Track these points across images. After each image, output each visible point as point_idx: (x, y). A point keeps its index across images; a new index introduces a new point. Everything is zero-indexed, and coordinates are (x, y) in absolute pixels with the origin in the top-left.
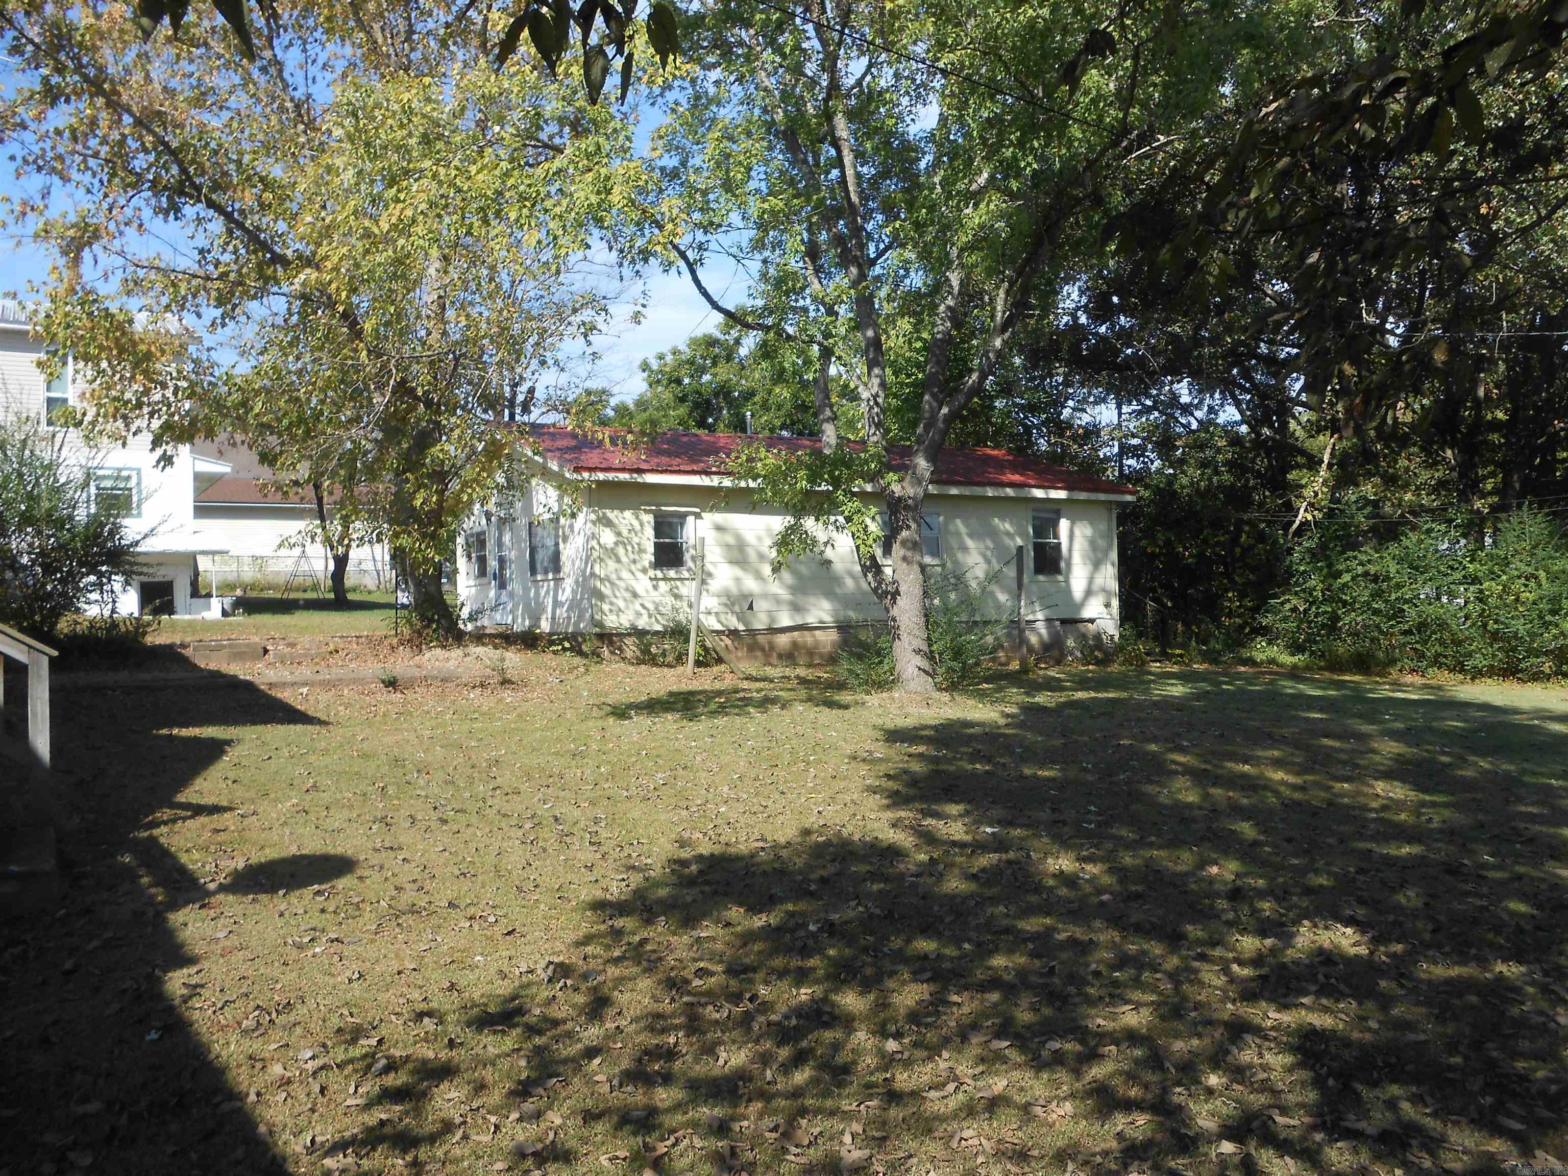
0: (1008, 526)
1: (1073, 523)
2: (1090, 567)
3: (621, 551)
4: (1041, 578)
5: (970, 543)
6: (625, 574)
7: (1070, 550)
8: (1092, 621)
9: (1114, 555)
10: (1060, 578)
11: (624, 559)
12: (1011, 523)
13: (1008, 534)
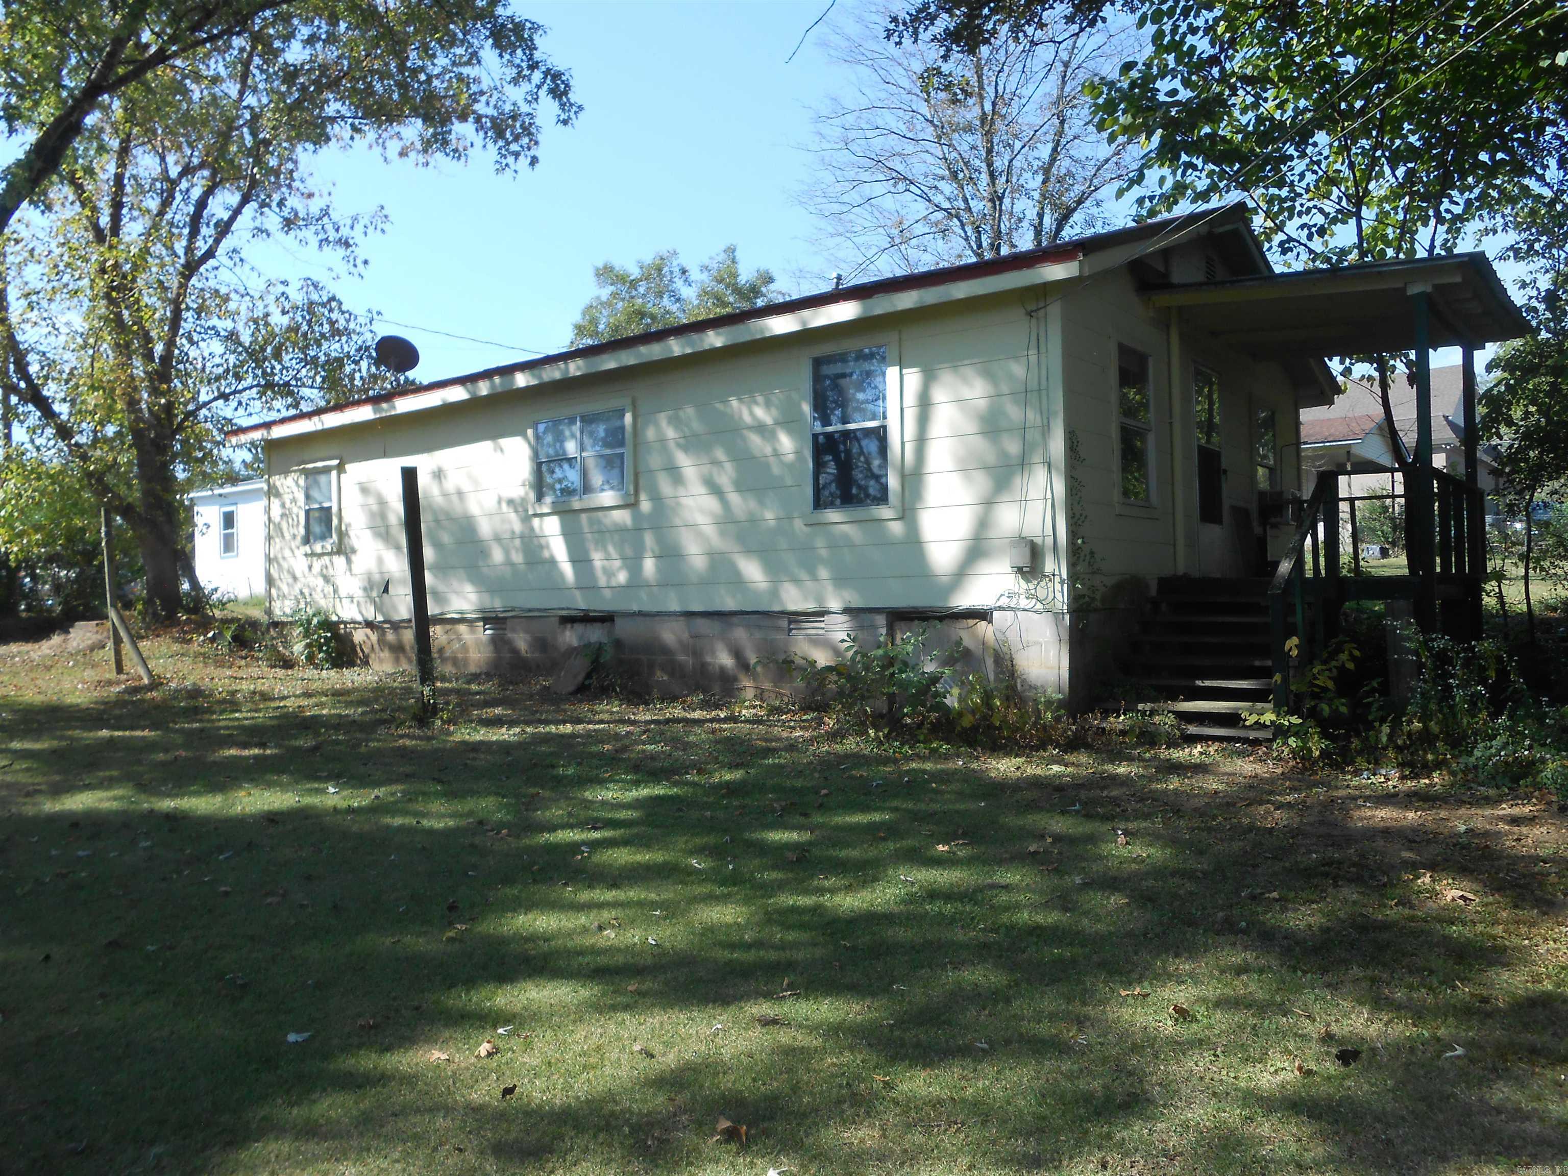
0: (760, 412)
1: (929, 378)
2: (982, 483)
3: (284, 525)
4: (833, 516)
5: (683, 460)
6: (287, 553)
7: (921, 440)
8: (983, 615)
9: (1057, 445)
10: (884, 512)
11: (286, 534)
12: (768, 405)
13: (760, 428)
